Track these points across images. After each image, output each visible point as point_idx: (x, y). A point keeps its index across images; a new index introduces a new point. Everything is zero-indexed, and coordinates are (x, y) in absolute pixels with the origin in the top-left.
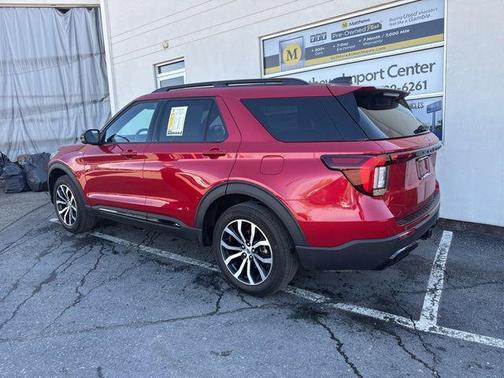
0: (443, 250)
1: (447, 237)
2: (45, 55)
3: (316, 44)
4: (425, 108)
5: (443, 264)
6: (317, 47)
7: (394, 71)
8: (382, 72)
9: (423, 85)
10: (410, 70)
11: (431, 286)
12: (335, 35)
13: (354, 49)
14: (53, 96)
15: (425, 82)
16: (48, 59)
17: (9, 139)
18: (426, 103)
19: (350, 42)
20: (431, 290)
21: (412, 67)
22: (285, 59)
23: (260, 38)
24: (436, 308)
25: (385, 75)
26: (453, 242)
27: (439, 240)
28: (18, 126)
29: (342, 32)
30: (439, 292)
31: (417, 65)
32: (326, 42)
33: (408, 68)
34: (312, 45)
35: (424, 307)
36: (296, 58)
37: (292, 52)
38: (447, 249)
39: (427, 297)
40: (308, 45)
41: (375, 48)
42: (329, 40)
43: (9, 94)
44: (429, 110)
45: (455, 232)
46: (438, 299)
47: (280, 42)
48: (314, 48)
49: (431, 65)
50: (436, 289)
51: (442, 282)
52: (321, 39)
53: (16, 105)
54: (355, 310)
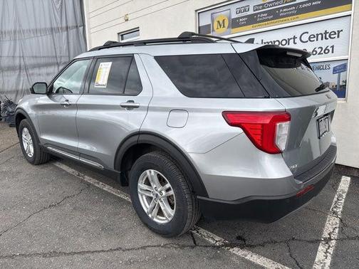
0: (340, 196)
1: (345, 182)
2: (43, 27)
3: (240, 15)
4: (332, 69)
5: (339, 211)
6: (242, 18)
7: (305, 38)
8: (295, 38)
9: (331, 49)
10: (320, 36)
11: (326, 235)
12: (256, 8)
13: (272, 19)
14: (48, 57)
15: (333, 47)
16: (45, 30)
17: (16, 87)
18: (333, 66)
19: (269, 13)
20: (325, 239)
21: (321, 34)
22: (215, 28)
23: (196, 11)
24: (328, 261)
25: (297, 40)
26: (350, 187)
27: (338, 186)
28: (23, 78)
29: (263, 5)
30: (333, 243)
31: (326, 33)
32: (249, 13)
33: (317, 35)
34: (236, 16)
35: (317, 260)
36: (224, 27)
37: (221, 22)
38: (344, 195)
39: (321, 248)
40: (234, 16)
41: (289, 18)
42: (251, 12)
43: (18, 55)
44: (335, 71)
45: (353, 177)
46: (331, 250)
47: (212, 14)
48: (239, 18)
49: (339, 32)
50: (330, 239)
51: (337, 230)
52: (245, 11)
53: (22, 63)
54: (248, 257)
